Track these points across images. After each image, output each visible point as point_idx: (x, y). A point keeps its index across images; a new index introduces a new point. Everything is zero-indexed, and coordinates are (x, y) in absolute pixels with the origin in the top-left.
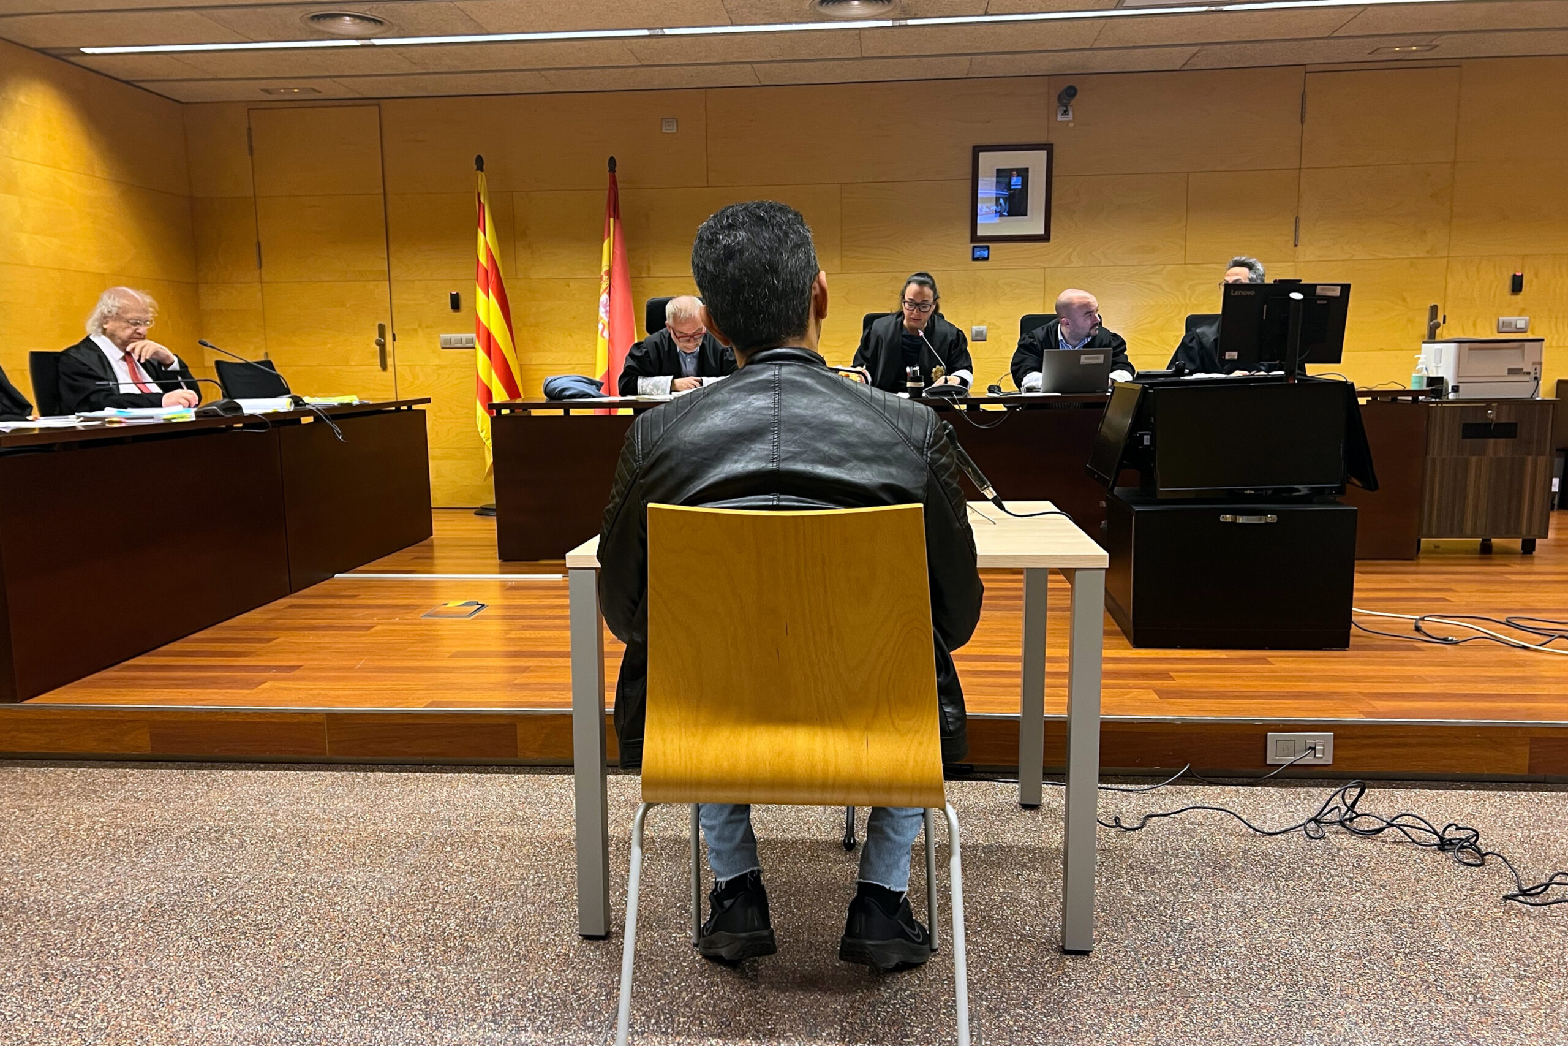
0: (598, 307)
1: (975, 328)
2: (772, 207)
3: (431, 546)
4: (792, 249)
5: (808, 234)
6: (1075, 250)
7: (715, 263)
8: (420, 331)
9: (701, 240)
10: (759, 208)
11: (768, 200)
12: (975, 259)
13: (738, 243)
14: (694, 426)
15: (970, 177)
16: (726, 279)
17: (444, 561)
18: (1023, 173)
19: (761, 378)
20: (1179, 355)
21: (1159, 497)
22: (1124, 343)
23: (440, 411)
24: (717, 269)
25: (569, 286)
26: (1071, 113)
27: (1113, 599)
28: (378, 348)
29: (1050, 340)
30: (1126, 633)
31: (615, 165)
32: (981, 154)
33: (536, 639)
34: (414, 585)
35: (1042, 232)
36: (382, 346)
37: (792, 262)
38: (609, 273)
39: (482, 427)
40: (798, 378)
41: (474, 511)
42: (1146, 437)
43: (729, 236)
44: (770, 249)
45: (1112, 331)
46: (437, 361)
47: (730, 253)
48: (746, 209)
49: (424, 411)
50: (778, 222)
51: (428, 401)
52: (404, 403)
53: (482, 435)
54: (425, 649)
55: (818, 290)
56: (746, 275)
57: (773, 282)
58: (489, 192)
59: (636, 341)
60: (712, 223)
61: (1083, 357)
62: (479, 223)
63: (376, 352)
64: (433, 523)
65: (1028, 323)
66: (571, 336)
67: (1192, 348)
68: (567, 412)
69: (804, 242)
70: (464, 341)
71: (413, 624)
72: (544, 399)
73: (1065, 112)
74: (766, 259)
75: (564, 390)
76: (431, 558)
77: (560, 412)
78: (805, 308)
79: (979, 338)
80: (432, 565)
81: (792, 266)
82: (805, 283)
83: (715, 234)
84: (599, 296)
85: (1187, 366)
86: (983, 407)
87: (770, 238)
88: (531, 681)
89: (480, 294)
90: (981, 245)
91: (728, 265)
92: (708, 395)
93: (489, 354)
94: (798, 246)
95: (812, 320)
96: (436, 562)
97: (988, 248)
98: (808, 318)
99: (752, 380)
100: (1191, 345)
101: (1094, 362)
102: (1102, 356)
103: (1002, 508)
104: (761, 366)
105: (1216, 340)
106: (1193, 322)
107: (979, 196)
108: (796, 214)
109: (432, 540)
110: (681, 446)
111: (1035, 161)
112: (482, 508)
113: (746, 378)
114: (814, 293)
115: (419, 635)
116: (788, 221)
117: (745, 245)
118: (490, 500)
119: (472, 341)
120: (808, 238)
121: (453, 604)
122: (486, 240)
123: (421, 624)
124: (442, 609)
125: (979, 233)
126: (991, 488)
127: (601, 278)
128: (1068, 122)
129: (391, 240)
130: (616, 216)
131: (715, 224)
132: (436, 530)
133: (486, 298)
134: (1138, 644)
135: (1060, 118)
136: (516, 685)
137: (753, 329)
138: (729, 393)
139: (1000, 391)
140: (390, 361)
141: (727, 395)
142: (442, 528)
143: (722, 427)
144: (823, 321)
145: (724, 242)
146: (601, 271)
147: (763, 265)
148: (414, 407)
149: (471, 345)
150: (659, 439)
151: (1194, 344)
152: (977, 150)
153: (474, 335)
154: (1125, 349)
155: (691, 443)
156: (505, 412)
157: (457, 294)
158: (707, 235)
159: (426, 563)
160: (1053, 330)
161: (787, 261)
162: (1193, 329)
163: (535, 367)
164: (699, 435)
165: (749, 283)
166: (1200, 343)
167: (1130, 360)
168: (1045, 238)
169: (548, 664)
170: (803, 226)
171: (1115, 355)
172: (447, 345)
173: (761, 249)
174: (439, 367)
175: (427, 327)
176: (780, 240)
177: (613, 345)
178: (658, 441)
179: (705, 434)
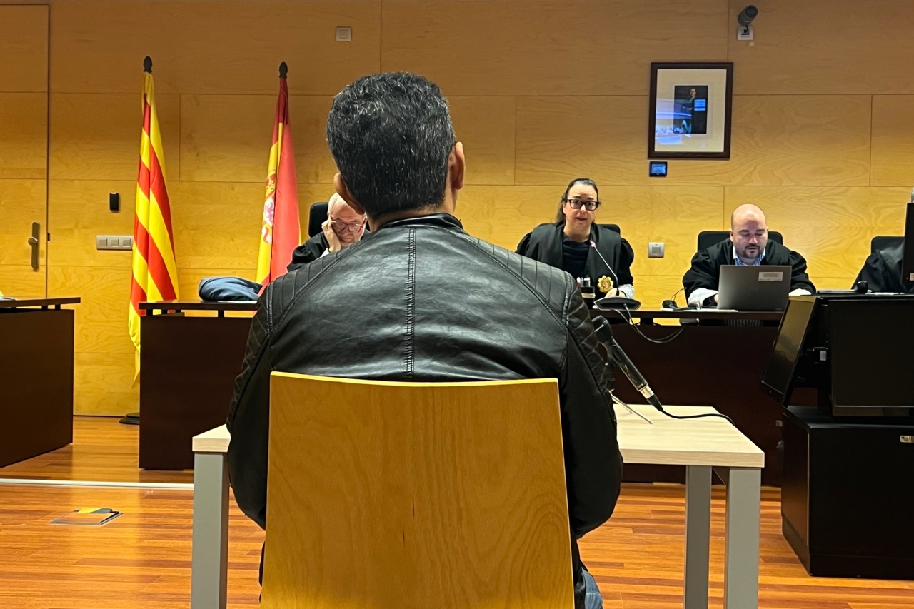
0: (263, 211)
1: (652, 244)
2: (409, 78)
3: (70, 453)
4: (429, 119)
5: (445, 105)
6: (756, 168)
7: (351, 133)
8: (76, 231)
9: (337, 109)
10: (396, 79)
11: (405, 72)
12: (652, 175)
13: (375, 113)
14: (326, 289)
15: (647, 92)
16: (362, 148)
17: (81, 468)
18: (703, 92)
19: (395, 240)
20: (863, 276)
21: (835, 414)
22: (803, 261)
23: (91, 314)
24: (354, 138)
25: (233, 189)
26: (751, 33)
27: (791, 526)
28: (31, 247)
29: (725, 257)
30: (803, 561)
31: (287, 71)
32: (659, 71)
33: (168, 549)
34: (46, 490)
35: (721, 150)
36: (35, 245)
37: (428, 131)
38: (276, 177)
39: (134, 330)
40: (433, 241)
41: (119, 419)
42: (822, 352)
43: (365, 105)
44: (408, 119)
45: (792, 249)
46: (92, 263)
47: (366, 123)
48: (383, 80)
49: (72, 311)
50: (415, 93)
51: (77, 300)
52: (51, 302)
53: (133, 339)
54: (48, 555)
55: (454, 161)
56: (383, 144)
57: (410, 152)
58: (156, 94)
59: (300, 245)
60: (348, 92)
61: (761, 274)
62: (144, 123)
63: (29, 250)
64: (74, 430)
65: (706, 240)
66: (233, 240)
67: (875, 269)
68: (221, 314)
69: (441, 113)
70: (121, 242)
71: (40, 530)
72: (199, 300)
73: (746, 32)
74: (403, 129)
75: (220, 291)
76: (70, 465)
77: (214, 314)
78: (442, 178)
79: (656, 255)
80: (70, 472)
81: (429, 137)
82: (442, 154)
83: (351, 103)
84: (264, 200)
85: (870, 286)
86: (656, 320)
87: (407, 108)
88: (157, 590)
89: (141, 195)
90: (658, 161)
91: (364, 134)
92: (341, 259)
93: (146, 256)
94: (435, 117)
95: (448, 190)
96: (74, 468)
97: (666, 163)
98: (445, 188)
99: (386, 242)
100: (874, 266)
101: (772, 279)
102: (781, 274)
103: (661, 409)
104: (395, 229)
105: (900, 262)
106: (878, 243)
107: (657, 117)
108: (433, 86)
109: (72, 447)
110: (313, 309)
111: (715, 80)
112: (128, 417)
113: (380, 241)
114: (450, 163)
115: (45, 541)
116: (426, 93)
117: (382, 116)
118: (135, 409)
119: (129, 242)
120: (445, 109)
121: (85, 511)
122: (150, 140)
123: (49, 530)
124: (73, 515)
125: (657, 149)
126: (648, 387)
127: (268, 181)
128: (748, 42)
129: (51, 139)
130: (286, 122)
131: (352, 94)
132: (76, 437)
133: (146, 199)
134: (815, 573)
135: (740, 37)
136: (142, 594)
137: (387, 196)
138: (363, 256)
139: (675, 306)
140: (42, 261)
141: (360, 258)
142: (81, 435)
143: (355, 290)
144: (459, 192)
145: (361, 112)
146: (267, 175)
147: (401, 136)
148: (63, 307)
149: (128, 247)
150: (290, 303)
151: (877, 265)
152: (655, 67)
153: (132, 237)
154: (805, 268)
155: (324, 306)
156: (156, 312)
157: (117, 194)
158: (343, 104)
159: (65, 470)
160: (729, 247)
161: (425, 132)
162: (877, 250)
163: (192, 271)
164: (331, 298)
165: (385, 152)
166: (885, 265)
167: (810, 279)
168: (725, 155)
169: (180, 575)
170: (440, 98)
171: (794, 274)
172: (104, 247)
173: (399, 119)
174: (94, 268)
175: (84, 227)
176: (417, 111)
177: (276, 250)
178: (288, 306)
179: (337, 296)
